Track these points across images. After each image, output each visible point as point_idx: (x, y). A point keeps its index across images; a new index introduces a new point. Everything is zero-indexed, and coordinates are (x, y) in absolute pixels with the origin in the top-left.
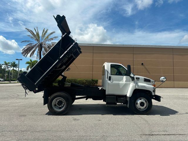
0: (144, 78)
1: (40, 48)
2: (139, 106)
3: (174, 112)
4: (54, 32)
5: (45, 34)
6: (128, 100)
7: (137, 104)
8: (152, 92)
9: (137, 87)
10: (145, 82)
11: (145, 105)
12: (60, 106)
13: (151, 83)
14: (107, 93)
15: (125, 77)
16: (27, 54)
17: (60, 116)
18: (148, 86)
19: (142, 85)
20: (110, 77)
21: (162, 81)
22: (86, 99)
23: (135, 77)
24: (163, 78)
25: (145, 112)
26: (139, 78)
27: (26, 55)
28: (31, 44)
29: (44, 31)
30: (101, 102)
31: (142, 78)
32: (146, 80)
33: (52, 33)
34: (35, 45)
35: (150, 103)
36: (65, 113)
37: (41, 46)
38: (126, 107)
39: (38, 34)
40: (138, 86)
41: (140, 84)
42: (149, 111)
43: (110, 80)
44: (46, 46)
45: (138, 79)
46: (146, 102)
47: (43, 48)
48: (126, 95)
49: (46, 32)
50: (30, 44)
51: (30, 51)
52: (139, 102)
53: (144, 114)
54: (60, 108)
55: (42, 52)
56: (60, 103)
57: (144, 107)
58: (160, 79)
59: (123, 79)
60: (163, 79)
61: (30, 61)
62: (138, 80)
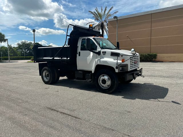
0: (111, 52)
4: (112, 8)
9: (99, 63)
10: (112, 57)
13: (120, 58)
14: (78, 68)
20: (80, 53)
23: (103, 51)
25: (107, 91)
26: (106, 52)
32: (113, 54)
45: (104, 53)
46: (109, 79)
49: (105, 9)
56: (48, 75)
59: (90, 54)
62: (105, 55)
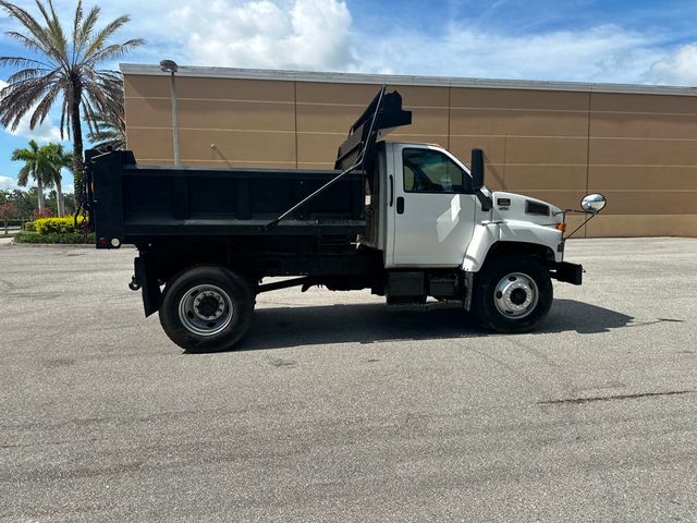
0: (527, 201)
1: (71, 90)
2: (505, 303)
3: (621, 320)
4: (124, 19)
5: (87, 26)
6: (469, 283)
7: (500, 295)
8: (555, 250)
9: (502, 237)
10: (530, 216)
11: (529, 300)
12: (211, 318)
13: (550, 219)
14: (389, 262)
15: (457, 197)
16: (19, 117)
17: (214, 356)
18: (539, 230)
19: (520, 225)
20: (401, 201)
21: (590, 211)
22: (303, 290)
23: (496, 195)
24: (592, 197)
25: (527, 323)
26: (509, 200)
27: (14, 119)
28: (31, 71)
29: (79, 14)
30: (364, 296)
31: (518, 199)
32: (534, 209)
33: (116, 24)
34: (49, 76)
35: (546, 291)
36: (232, 343)
37: (74, 83)
38: (462, 310)
39: (55, 27)
40: (506, 229)
41: (512, 223)
42: (542, 318)
43: (400, 209)
44: (98, 81)
45: (504, 203)
46: (531, 286)
47: (85, 92)
48: (461, 266)
49: (92, 18)
50: (26, 71)
51: (29, 103)
52: (506, 287)
53: (524, 329)
54: (211, 325)
55: (81, 107)
56: (209, 305)
57: (525, 305)
58: (583, 203)
60: (596, 201)
61: (30, 149)
62: (507, 209)
